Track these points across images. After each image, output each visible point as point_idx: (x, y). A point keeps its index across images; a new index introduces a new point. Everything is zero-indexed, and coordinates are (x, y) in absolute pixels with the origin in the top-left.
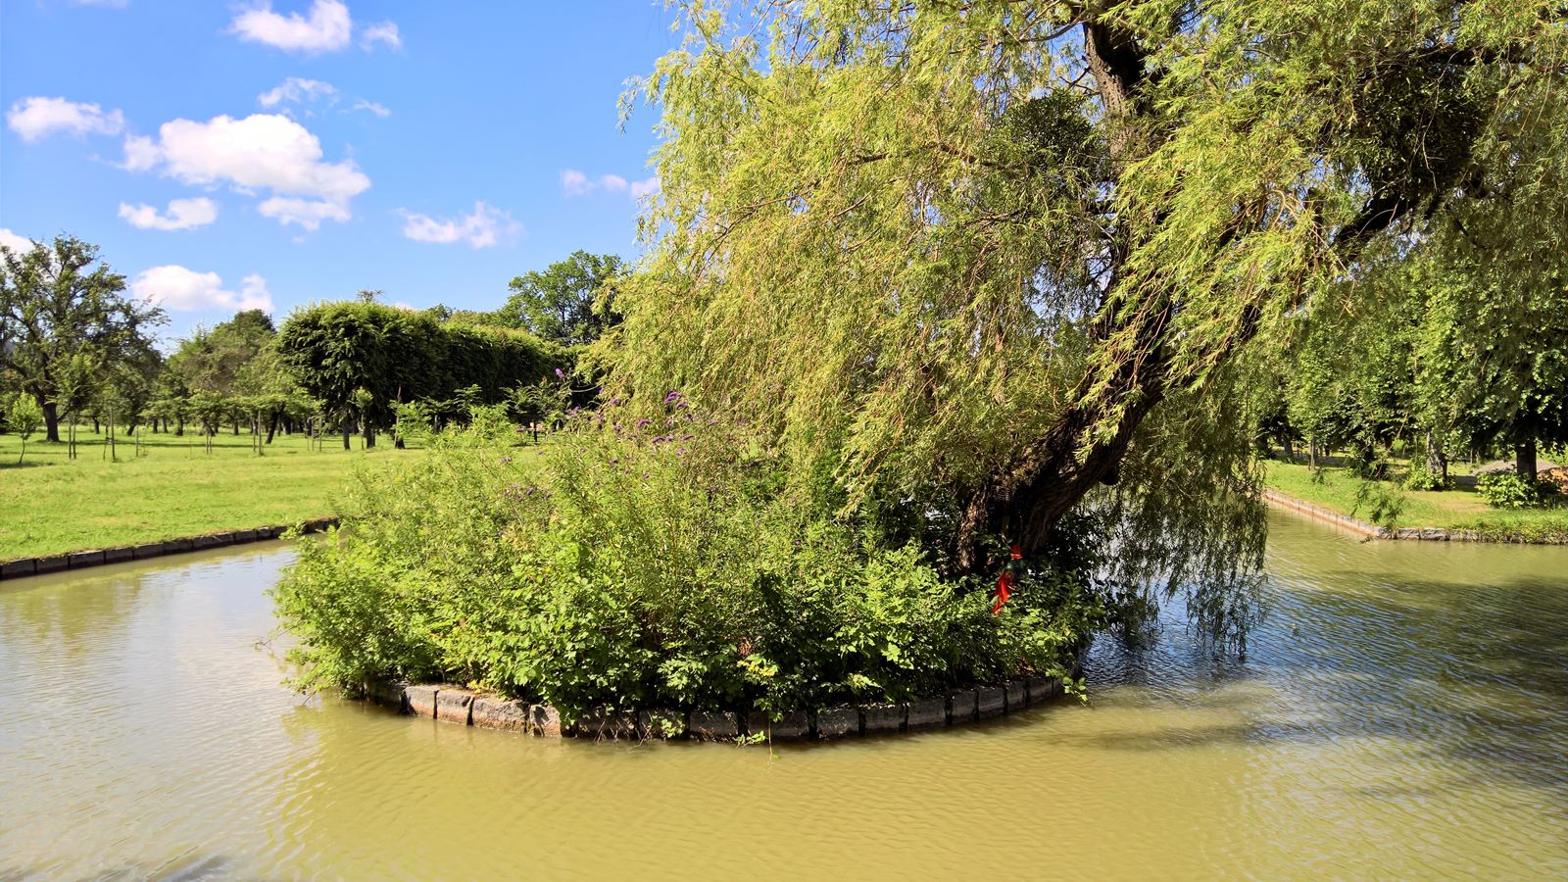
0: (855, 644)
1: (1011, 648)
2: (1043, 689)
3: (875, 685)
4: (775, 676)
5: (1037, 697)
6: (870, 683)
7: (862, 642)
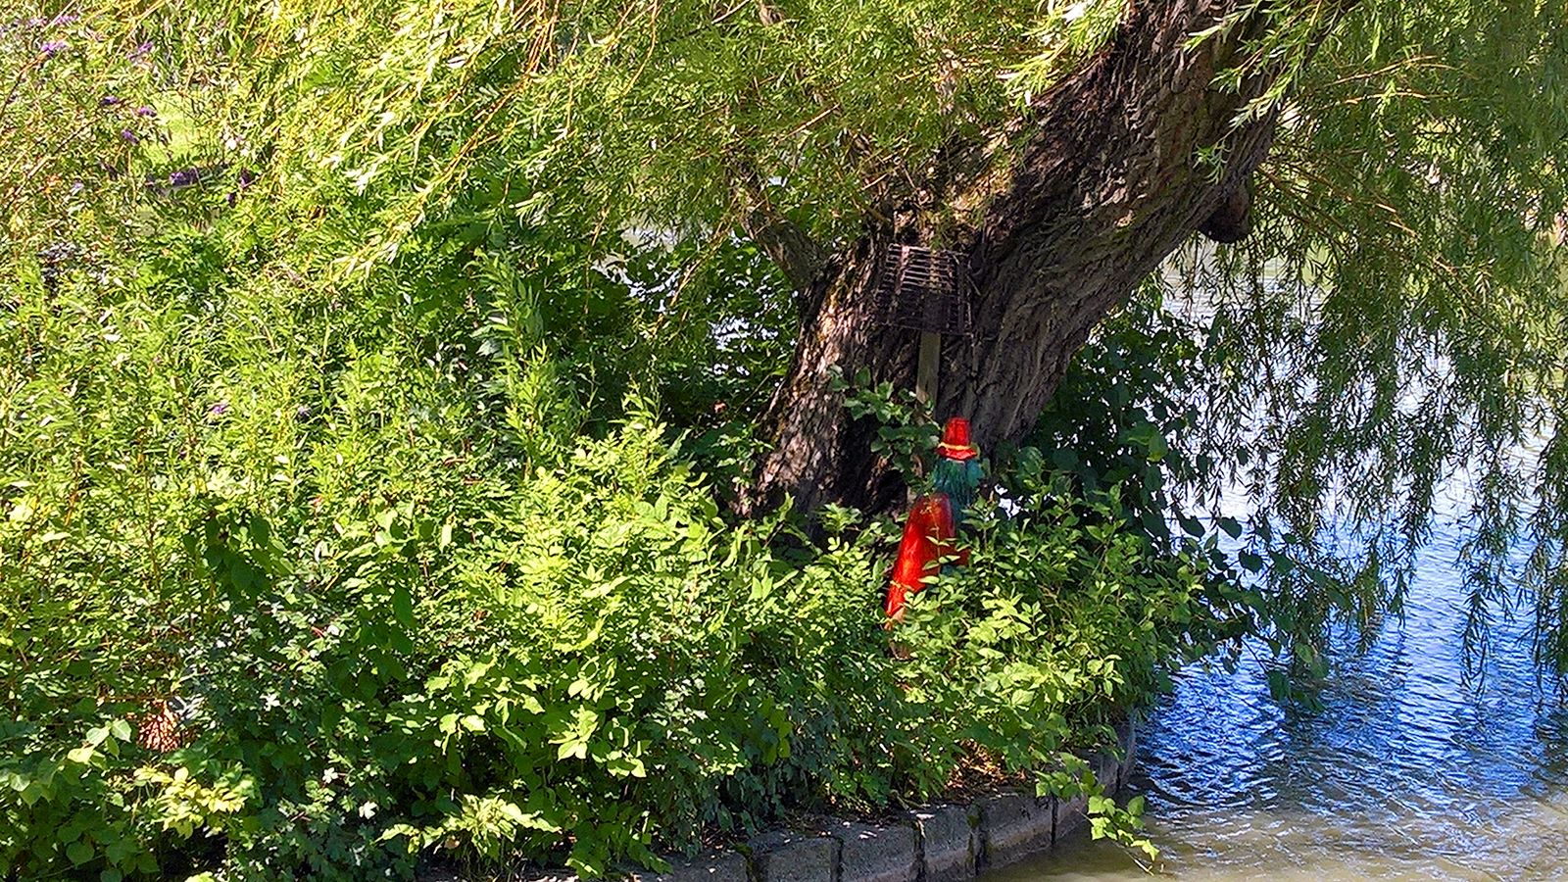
0: (481, 709)
1: (937, 712)
2: (1026, 829)
3: (543, 825)
4: (249, 809)
5: (1005, 851)
6: (526, 821)
7: (503, 702)
